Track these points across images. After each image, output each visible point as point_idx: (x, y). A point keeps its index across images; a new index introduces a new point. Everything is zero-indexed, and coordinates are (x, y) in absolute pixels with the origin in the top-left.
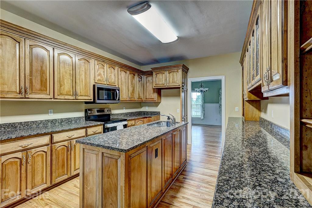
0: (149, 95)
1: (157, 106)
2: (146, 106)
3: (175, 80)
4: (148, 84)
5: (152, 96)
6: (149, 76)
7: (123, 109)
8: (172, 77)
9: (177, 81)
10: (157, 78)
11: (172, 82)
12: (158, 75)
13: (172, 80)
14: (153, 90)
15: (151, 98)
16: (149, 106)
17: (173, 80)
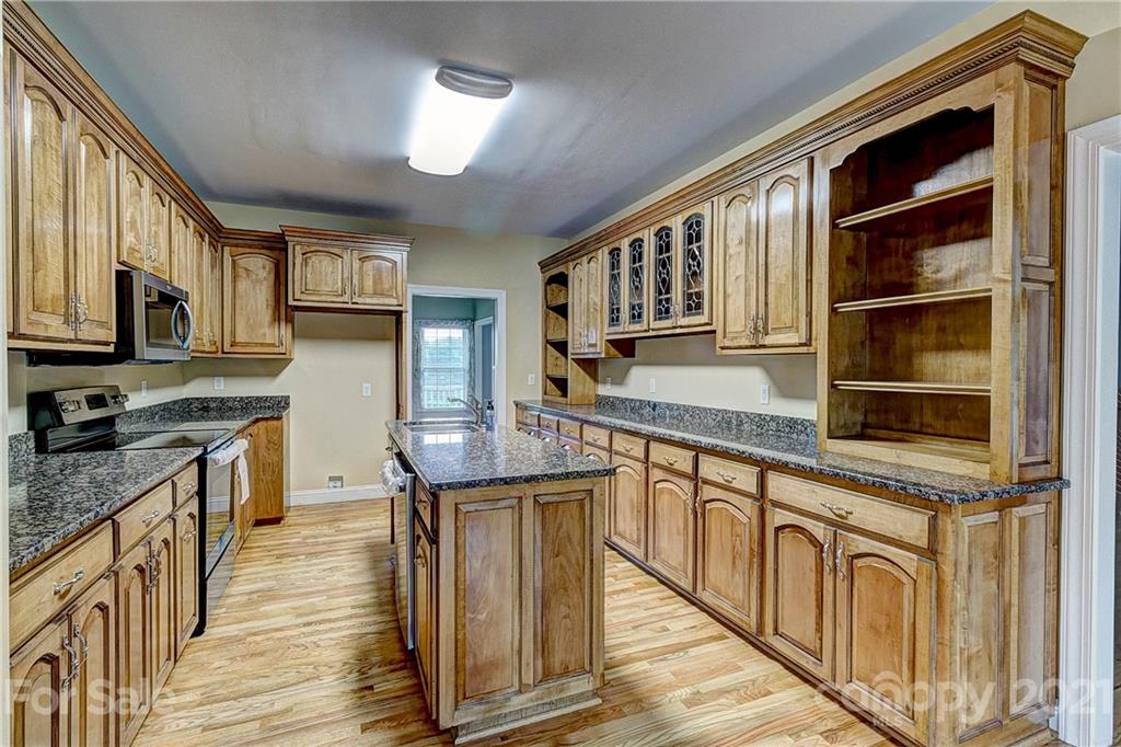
0: (251, 327)
1: (275, 374)
2: (214, 376)
3: (386, 286)
4: (242, 285)
5: (265, 335)
6: (248, 250)
7: (141, 390)
8: (374, 276)
9: (391, 289)
10: (309, 269)
11: (374, 290)
12: (314, 259)
13: (371, 284)
14: (274, 313)
15: (262, 344)
16: (226, 375)
17: (375, 283)
